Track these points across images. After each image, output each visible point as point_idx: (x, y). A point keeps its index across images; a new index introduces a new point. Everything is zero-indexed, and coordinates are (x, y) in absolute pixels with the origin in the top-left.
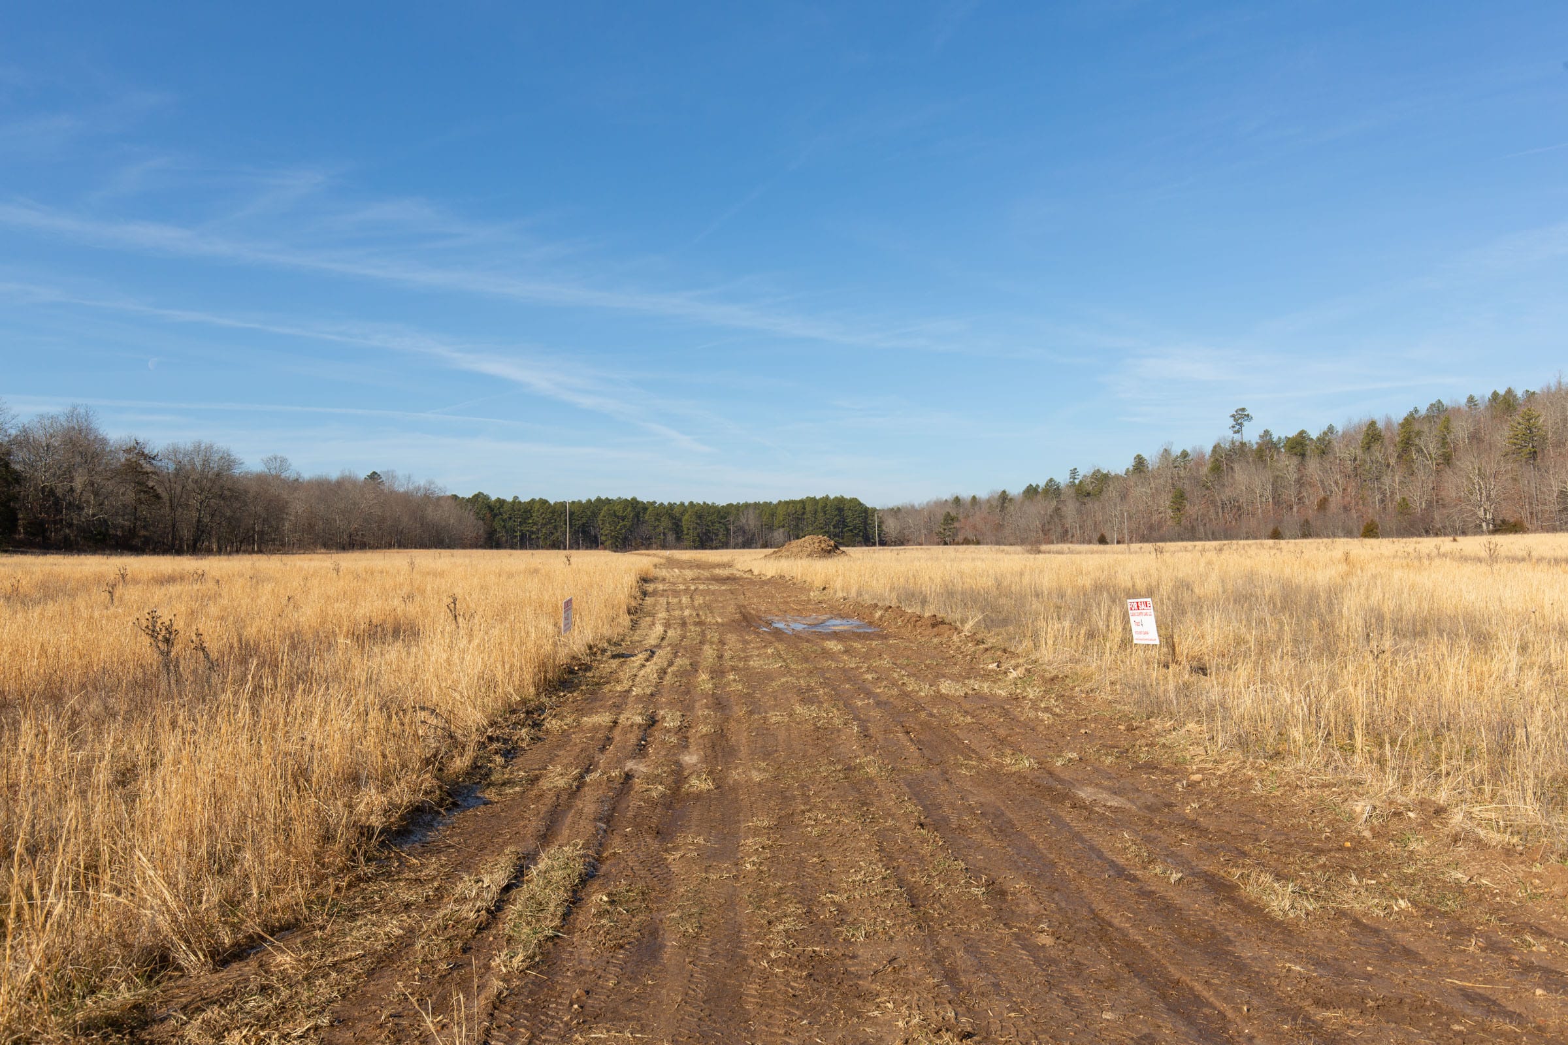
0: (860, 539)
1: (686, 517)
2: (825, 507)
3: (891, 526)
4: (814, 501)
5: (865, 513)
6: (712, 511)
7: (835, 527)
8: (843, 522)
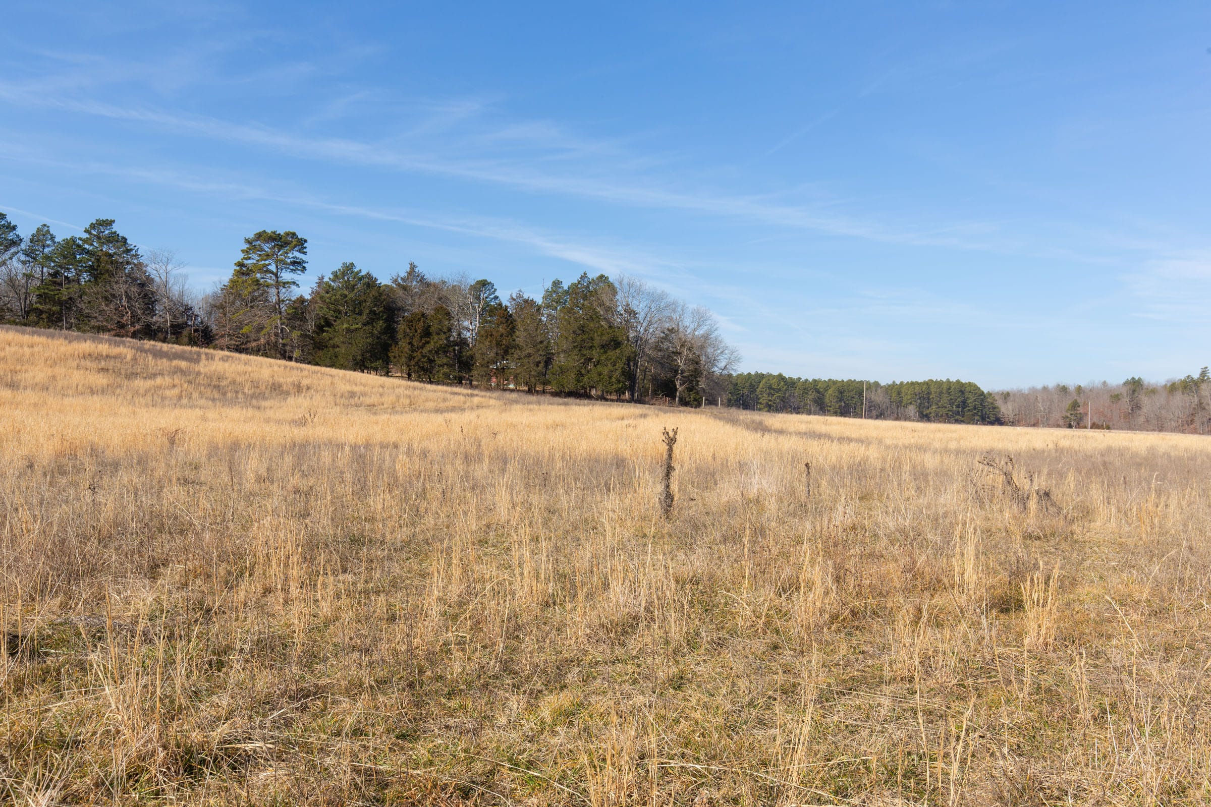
0: (977, 418)
1: (830, 391)
2: (949, 389)
3: (1006, 410)
4: (939, 384)
5: (982, 396)
6: (851, 388)
7: (958, 406)
8: (964, 404)
